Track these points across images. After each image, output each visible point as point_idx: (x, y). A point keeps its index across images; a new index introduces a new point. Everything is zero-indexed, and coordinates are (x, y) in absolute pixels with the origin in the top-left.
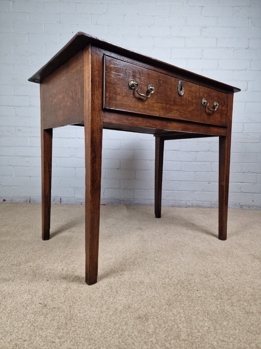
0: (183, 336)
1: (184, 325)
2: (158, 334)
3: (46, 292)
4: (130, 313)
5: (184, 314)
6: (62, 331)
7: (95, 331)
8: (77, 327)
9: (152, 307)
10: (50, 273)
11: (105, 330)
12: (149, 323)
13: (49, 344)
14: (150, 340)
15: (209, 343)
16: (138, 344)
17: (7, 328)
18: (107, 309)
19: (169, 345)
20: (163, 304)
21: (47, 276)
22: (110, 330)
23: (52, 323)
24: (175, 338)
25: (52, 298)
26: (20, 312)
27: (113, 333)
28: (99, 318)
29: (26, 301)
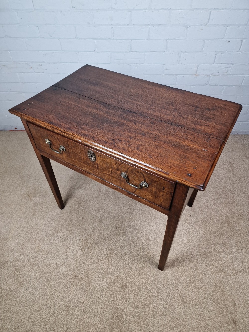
0: (141, 300)
1: (143, 292)
2: (130, 298)
3: (73, 264)
4: (118, 283)
5: (145, 283)
6: (86, 296)
7: (101, 296)
8: (92, 293)
9: (130, 277)
10: (73, 244)
11: (106, 296)
12: (127, 290)
13: (82, 305)
14: (126, 302)
15: (153, 305)
16: (120, 305)
17: (60, 294)
18: (107, 279)
19: (134, 305)
20: (136, 274)
21: (72, 247)
22: (108, 295)
23: (80, 290)
24: (137, 301)
25: (78, 270)
26: (63, 282)
27: (109, 298)
28: (103, 287)
29: (65, 273)
